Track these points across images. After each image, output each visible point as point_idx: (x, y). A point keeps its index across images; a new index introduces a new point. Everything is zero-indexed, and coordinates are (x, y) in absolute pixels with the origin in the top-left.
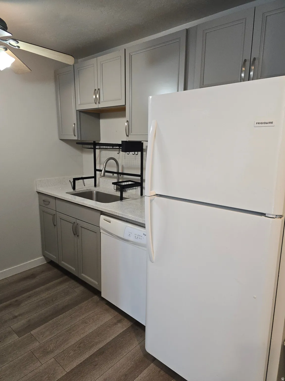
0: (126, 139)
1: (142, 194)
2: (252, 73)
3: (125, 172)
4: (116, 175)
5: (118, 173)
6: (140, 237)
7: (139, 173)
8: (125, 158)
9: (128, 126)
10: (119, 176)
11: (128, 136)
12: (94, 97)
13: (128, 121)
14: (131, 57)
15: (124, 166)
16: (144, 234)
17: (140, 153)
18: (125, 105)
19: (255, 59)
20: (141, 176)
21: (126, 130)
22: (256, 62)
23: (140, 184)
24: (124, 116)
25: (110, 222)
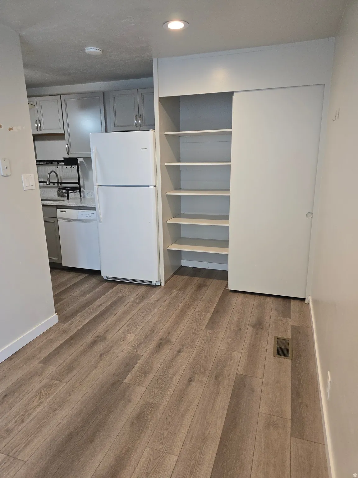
0: (67, 156)
1: (81, 196)
2: (140, 121)
3: (63, 181)
4: (56, 185)
5: (58, 183)
6: (90, 216)
7: (77, 181)
8: (62, 171)
9: (68, 148)
10: (59, 184)
11: (68, 154)
12: (36, 125)
13: (67, 144)
14: (66, 102)
15: (62, 177)
16: (92, 213)
17: (76, 167)
18: (64, 133)
19: (140, 115)
20: (79, 183)
21: (67, 150)
22: (142, 117)
23: (79, 189)
24: (64, 139)
25: (66, 212)
